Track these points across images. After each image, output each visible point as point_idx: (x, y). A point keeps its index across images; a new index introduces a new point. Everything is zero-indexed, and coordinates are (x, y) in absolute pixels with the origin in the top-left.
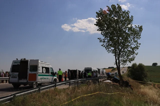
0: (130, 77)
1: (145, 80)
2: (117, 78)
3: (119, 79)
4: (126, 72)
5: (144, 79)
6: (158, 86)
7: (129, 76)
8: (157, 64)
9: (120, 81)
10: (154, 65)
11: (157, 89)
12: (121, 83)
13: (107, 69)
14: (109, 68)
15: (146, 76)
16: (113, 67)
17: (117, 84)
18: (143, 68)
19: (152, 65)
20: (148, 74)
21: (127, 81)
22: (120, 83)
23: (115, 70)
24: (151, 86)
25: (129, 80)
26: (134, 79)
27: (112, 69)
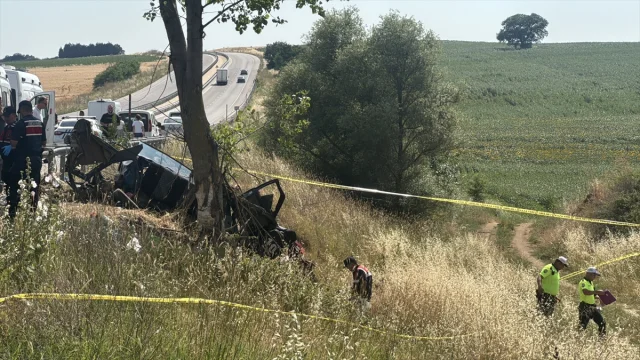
0: (287, 156)
1: (428, 178)
2: (169, 164)
3: (185, 174)
4: (249, 101)
5: (417, 174)
6: (533, 241)
7: (271, 140)
8: (544, 23)
9: (200, 196)
10: (519, 34)
11: (527, 265)
12: (204, 214)
13: (48, 63)
14: (72, 54)
15: (435, 147)
16: (116, 50)
17: (169, 221)
18: (420, 66)
19: (501, 37)
20: (464, 126)
21: (263, 192)
22: (192, 214)
23: (128, 75)
24: (471, 239)
25: (277, 181)
26: (322, 168)
27: (99, 69)
